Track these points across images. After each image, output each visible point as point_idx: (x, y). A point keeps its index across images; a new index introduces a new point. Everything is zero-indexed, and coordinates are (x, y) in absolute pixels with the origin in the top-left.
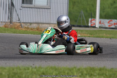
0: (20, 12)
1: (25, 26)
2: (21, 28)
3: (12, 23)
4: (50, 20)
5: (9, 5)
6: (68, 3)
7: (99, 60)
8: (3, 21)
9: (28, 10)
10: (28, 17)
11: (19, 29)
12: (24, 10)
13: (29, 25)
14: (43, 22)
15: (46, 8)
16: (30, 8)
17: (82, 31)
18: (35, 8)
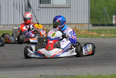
0: (37, 13)
4: (71, 20)
5: (25, 6)
6: (89, 1)
9: (47, 11)
10: (47, 18)
12: (42, 10)
13: (48, 27)
15: (66, 8)
16: (48, 8)
17: (106, 30)
18: (53, 8)
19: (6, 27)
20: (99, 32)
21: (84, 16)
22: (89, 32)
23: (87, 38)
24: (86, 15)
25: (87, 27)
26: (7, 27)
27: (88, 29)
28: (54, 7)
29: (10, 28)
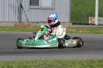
0: (28, 12)
1: (33, 25)
2: (29, 27)
3: (21, 23)
5: (18, 7)
6: (70, 4)
7: (98, 53)
8: (14, 21)
9: (35, 11)
10: (35, 17)
11: (27, 28)
12: (32, 11)
13: (36, 24)
15: (51, 9)
16: (36, 9)
17: (83, 28)
18: (41, 9)
20: (77, 29)
21: (65, 16)
22: (69, 29)
23: (68, 33)
24: (67, 15)
25: (68, 25)
26: (3, 23)
27: (69, 27)
29: (5, 24)
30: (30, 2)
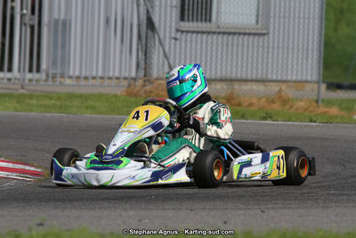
0: (173, 46)
3: (151, 82)
4: (267, 71)
5: (139, 25)
6: (321, 19)
8: (123, 75)
9: (199, 41)
12: (186, 40)
14: (244, 76)
15: (255, 34)
16: (203, 32)
18: (219, 33)
19: (83, 82)
20: (346, 108)
21: (305, 61)
22: (318, 107)
23: (315, 122)
24: (310, 57)
25: (312, 90)
26: (86, 83)
27: (316, 97)
28: (222, 30)
29: (93, 86)
30: (179, 9)
